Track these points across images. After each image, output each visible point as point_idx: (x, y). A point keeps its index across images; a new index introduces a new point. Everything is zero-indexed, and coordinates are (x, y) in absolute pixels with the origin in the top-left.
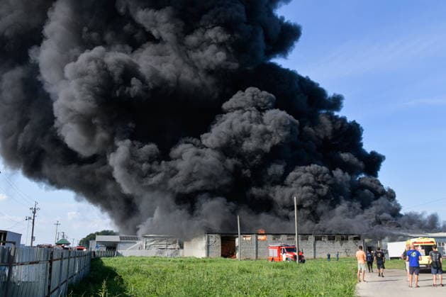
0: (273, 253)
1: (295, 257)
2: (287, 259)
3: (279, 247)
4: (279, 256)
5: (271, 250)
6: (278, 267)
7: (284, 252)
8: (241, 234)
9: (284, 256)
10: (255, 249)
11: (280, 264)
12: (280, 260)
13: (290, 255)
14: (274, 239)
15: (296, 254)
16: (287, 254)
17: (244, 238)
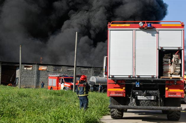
0: (52, 82)
1: (72, 86)
2: (64, 88)
3: (58, 77)
4: (58, 85)
5: (50, 80)
6: (55, 93)
7: (62, 82)
8: (22, 64)
9: (62, 86)
10: (35, 79)
11: (57, 92)
12: (58, 89)
13: (68, 85)
14: (55, 70)
15: (73, 84)
16: (65, 84)
17: (25, 68)
